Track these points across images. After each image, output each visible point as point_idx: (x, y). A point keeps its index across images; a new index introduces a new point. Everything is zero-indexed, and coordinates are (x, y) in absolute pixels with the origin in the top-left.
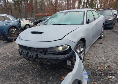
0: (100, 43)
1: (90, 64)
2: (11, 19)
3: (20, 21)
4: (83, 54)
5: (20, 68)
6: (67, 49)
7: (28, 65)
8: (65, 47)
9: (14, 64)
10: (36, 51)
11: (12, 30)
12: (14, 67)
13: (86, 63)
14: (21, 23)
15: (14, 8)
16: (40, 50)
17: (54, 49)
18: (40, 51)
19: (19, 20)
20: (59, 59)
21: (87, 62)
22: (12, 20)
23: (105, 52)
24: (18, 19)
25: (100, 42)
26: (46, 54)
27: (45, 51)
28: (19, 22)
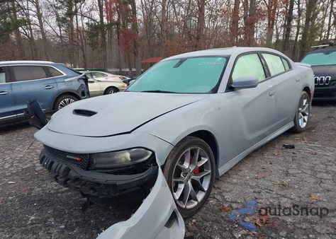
0: (287, 147)
1: (226, 205)
2: (65, 75)
3: (86, 80)
4: (210, 176)
5: (44, 201)
6: (146, 158)
7: (69, 193)
8: (138, 153)
9: (37, 189)
10: (68, 158)
11: (65, 101)
12: (35, 196)
13: (218, 200)
14: (89, 84)
15: (90, 44)
16: (75, 158)
17: (110, 156)
18: (76, 160)
19: (85, 76)
20: (116, 185)
21: (221, 200)
22: (66, 77)
23: (287, 174)
24: (81, 74)
25: (288, 142)
26: (88, 170)
27: (87, 160)
28: (83, 83)
